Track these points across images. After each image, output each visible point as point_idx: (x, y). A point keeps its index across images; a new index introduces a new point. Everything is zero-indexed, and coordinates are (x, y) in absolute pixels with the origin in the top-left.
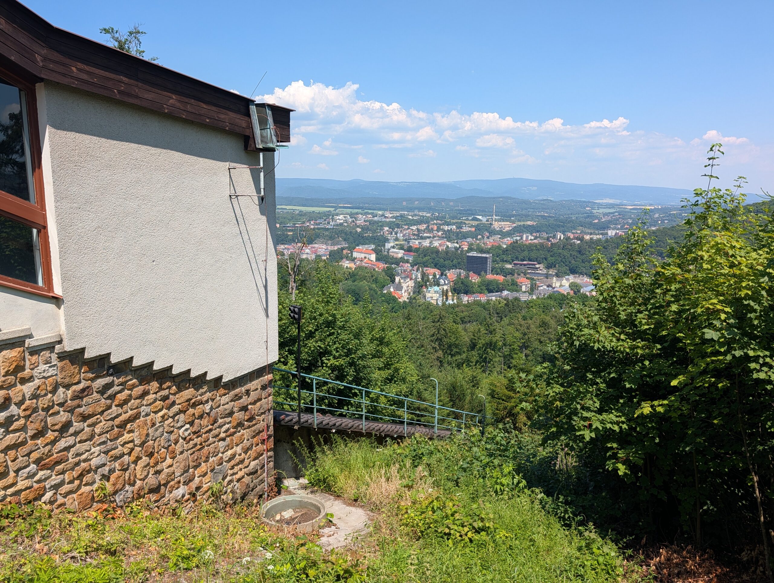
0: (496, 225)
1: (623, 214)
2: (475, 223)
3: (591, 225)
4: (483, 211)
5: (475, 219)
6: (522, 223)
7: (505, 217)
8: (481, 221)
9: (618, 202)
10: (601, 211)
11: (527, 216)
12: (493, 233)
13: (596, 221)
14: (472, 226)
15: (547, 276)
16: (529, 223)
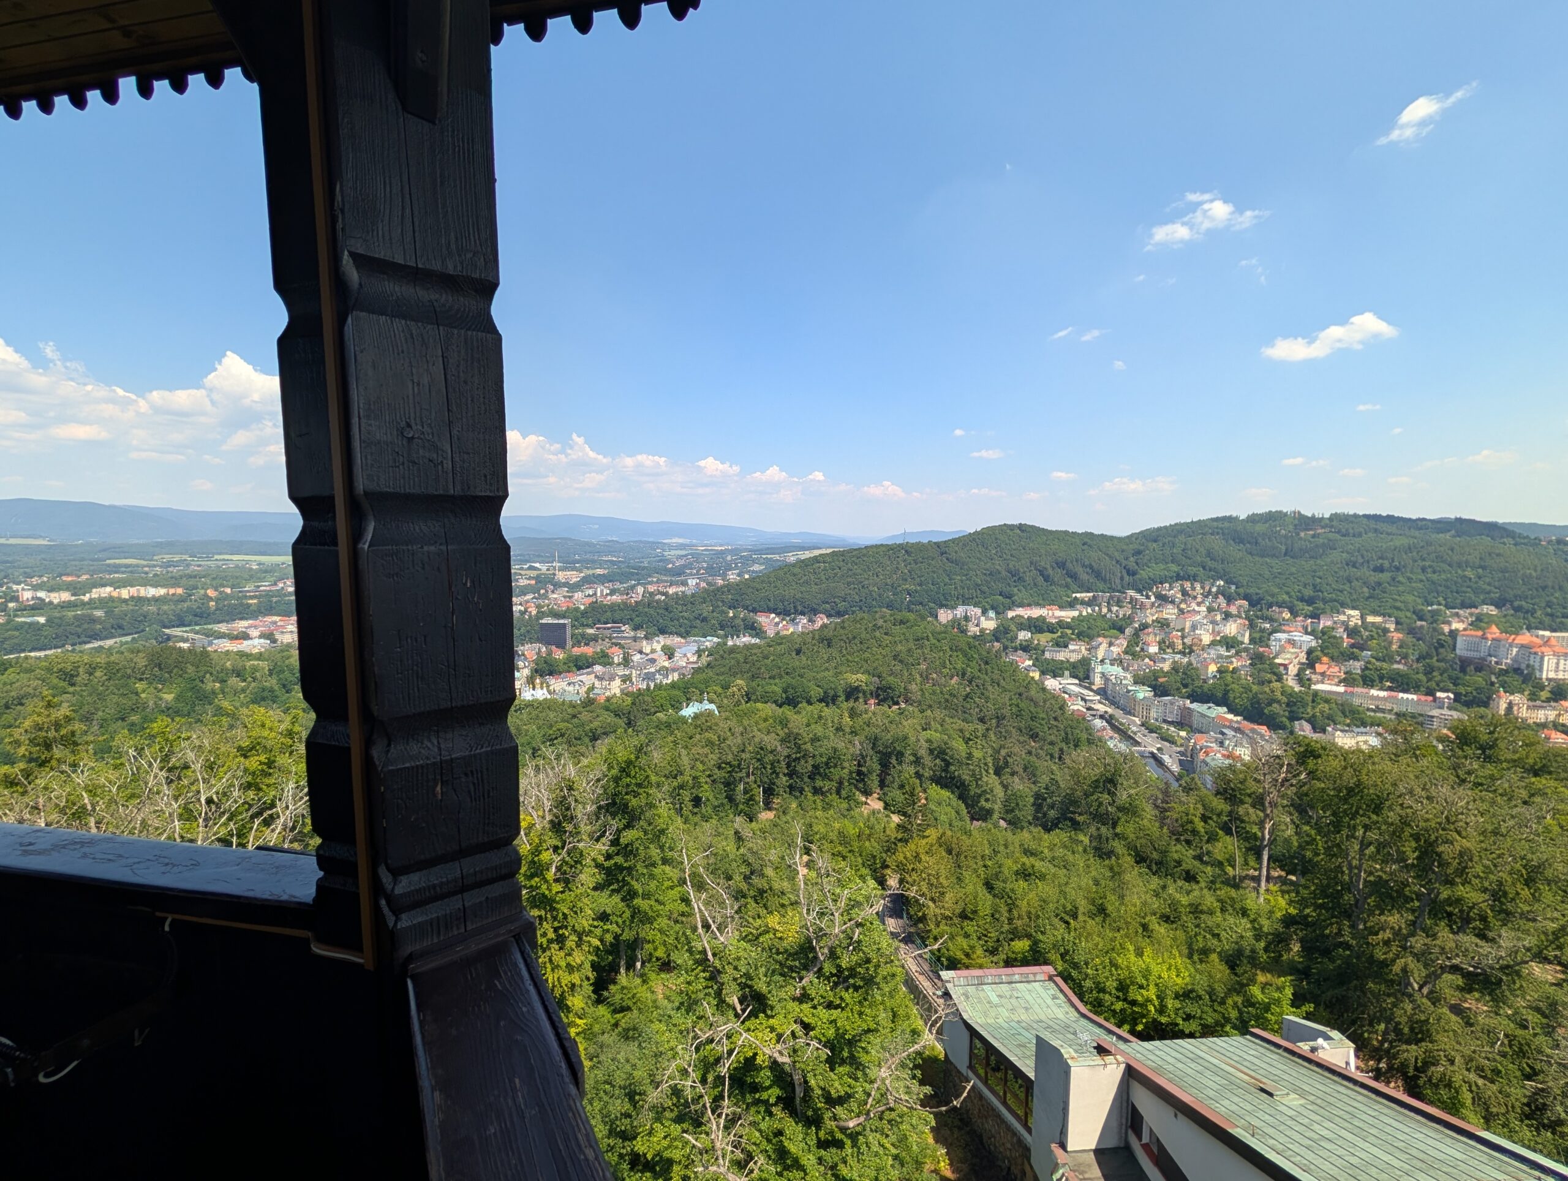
0: (561, 576)
1: (697, 557)
2: (533, 574)
3: (667, 572)
4: (539, 556)
5: (531, 568)
6: (590, 572)
7: (569, 564)
8: (540, 570)
9: (687, 541)
10: (673, 553)
11: (593, 561)
12: (557, 585)
13: (670, 566)
14: (530, 578)
15: (635, 639)
16: (599, 571)
